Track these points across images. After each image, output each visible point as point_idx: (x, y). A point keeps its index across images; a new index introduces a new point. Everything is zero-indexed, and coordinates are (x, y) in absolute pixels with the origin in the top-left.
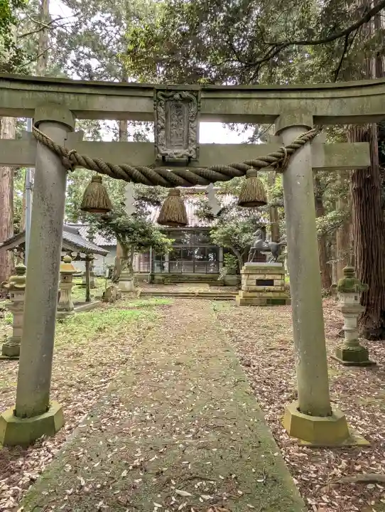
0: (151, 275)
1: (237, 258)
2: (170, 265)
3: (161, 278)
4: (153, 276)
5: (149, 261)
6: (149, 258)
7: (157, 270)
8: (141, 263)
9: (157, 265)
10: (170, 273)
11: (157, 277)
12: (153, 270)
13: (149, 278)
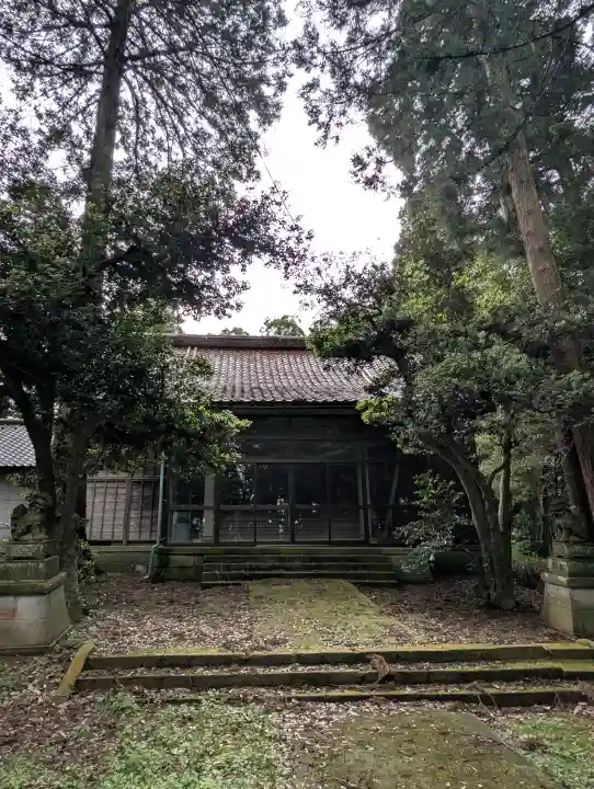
0: (160, 553)
1: (458, 488)
2: (220, 517)
3: (191, 561)
4: (163, 555)
5: (154, 506)
6: (155, 497)
7: (179, 534)
8: (133, 514)
9: (180, 520)
10: (217, 542)
11: (177, 560)
12: (164, 533)
13: (153, 559)
